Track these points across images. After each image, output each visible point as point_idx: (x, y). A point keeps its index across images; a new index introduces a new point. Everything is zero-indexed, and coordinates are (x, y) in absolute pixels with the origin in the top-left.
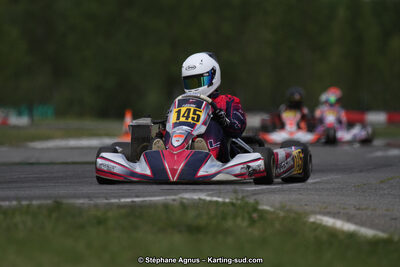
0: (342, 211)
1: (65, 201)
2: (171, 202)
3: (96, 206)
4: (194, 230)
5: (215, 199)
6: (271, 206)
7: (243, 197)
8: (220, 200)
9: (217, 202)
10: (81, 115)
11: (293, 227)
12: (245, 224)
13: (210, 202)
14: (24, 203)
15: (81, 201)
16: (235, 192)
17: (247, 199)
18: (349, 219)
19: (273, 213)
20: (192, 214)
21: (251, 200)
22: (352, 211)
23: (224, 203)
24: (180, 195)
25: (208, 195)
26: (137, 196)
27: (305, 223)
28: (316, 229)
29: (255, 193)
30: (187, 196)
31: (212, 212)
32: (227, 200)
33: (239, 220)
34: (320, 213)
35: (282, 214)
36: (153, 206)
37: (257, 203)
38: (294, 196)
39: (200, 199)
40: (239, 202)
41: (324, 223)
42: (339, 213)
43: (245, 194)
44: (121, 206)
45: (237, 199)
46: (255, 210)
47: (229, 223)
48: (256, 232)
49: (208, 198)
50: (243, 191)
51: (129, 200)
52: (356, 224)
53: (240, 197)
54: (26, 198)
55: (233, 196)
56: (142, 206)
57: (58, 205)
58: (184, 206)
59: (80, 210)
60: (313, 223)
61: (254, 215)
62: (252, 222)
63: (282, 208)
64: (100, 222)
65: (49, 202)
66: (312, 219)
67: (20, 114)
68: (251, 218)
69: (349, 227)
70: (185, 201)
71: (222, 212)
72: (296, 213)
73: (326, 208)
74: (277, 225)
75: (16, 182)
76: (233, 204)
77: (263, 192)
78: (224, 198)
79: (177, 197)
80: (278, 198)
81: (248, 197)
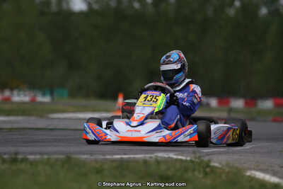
0: (270, 168)
1: (74, 156)
2: (149, 159)
3: (96, 161)
5: (180, 157)
6: (220, 163)
7: (200, 157)
8: (183, 158)
9: (181, 160)
10: (87, 96)
11: (234, 179)
12: (201, 175)
13: (177, 160)
14: (46, 157)
15: (85, 156)
16: (194, 152)
17: (202, 158)
18: (275, 174)
19: (221, 168)
20: (163, 167)
21: (206, 159)
22: (277, 169)
23: (186, 161)
24: (155, 154)
25: (175, 155)
26: (125, 154)
27: (243, 176)
28: (251, 181)
29: (208, 154)
30: (160, 155)
31: (178, 166)
32: (188, 159)
33: (196, 173)
34: (255, 169)
35: (227, 169)
36: (135, 161)
37: (209, 161)
38: (236, 157)
39: (169, 157)
40: (197, 160)
41: (257, 177)
42: (267, 170)
43: (201, 155)
44: (114, 161)
45: (195, 158)
46: (208, 165)
47: (189, 175)
48: (208, 182)
49: (175, 157)
50: (200, 152)
51: (119, 157)
52: (280, 177)
53: (197, 156)
54: (47, 154)
55: (193, 155)
56: (128, 161)
57: (68, 159)
58: (158, 162)
59: (84, 163)
60: (249, 176)
61: (207, 169)
62: (206, 174)
63: (227, 165)
64: (99, 171)
65: (63, 157)
66: (248, 174)
67: (44, 95)
68: (205, 171)
69: (274, 180)
70: (159, 158)
71: (185, 167)
72: (237, 168)
73: (258, 166)
74: (223, 177)
75: (39, 142)
76: (192, 161)
77: (214, 153)
78: (186, 157)
79: (153, 155)
80: (224, 158)
81: (203, 156)
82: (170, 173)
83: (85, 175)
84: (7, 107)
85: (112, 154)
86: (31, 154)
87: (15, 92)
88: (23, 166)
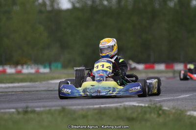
1: (67, 107)
2: (119, 107)
3: (82, 109)
4: (131, 120)
5: (140, 105)
6: (169, 107)
7: (154, 104)
8: (143, 105)
9: (141, 106)
11: (179, 117)
12: (156, 116)
13: (138, 106)
14: (47, 109)
16: (151, 101)
19: (169, 111)
20: (129, 112)
21: (158, 105)
23: (145, 107)
24: (124, 103)
25: (137, 103)
26: (102, 104)
27: (186, 115)
28: (190, 118)
29: (160, 102)
30: (127, 103)
31: (139, 110)
32: (147, 105)
33: (153, 115)
34: (193, 110)
35: (174, 111)
36: (110, 109)
37: (161, 106)
38: (179, 103)
39: (133, 105)
41: (195, 115)
44: (95, 109)
45: (151, 104)
46: (160, 108)
47: (148, 116)
48: (161, 120)
49: (137, 104)
50: (154, 101)
51: (98, 106)
53: (153, 104)
55: (150, 103)
56: (105, 109)
57: (63, 110)
58: (125, 109)
59: (74, 112)
60: (189, 115)
61: (159, 111)
62: (159, 115)
63: (174, 108)
64: (84, 117)
65: (59, 108)
66: (188, 113)
67: (45, 67)
68: (158, 113)
70: (126, 106)
71: (144, 111)
72: (181, 110)
73: (195, 108)
74: (171, 116)
75: (43, 99)
76: (149, 107)
77: (164, 101)
78: (145, 104)
79: (122, 104)
80: (171, 104)
81: (157, 103)
82: (134, 115)
83: (75, 119)
84: (20, 77)
85: (94, 105)
86: (37, 107)
87: (25, 67)
88: (32, 116)
